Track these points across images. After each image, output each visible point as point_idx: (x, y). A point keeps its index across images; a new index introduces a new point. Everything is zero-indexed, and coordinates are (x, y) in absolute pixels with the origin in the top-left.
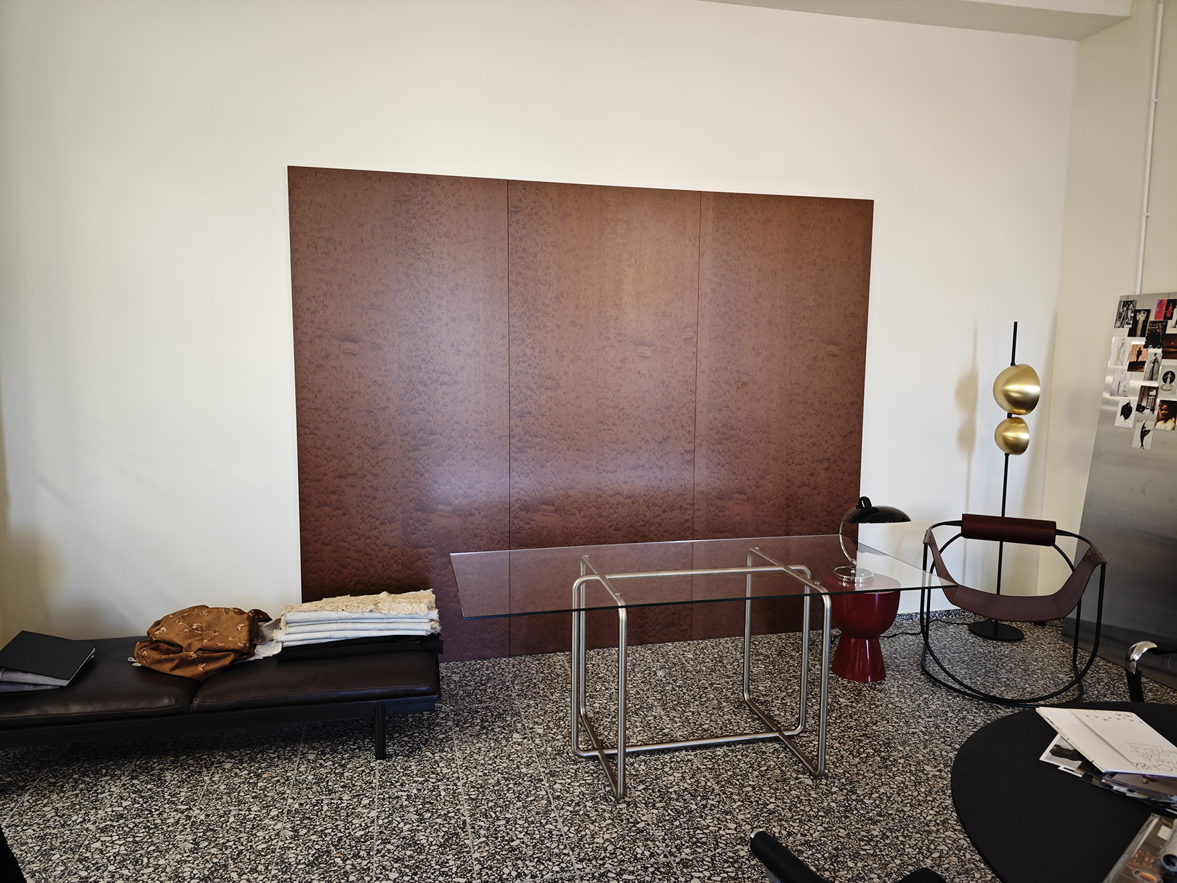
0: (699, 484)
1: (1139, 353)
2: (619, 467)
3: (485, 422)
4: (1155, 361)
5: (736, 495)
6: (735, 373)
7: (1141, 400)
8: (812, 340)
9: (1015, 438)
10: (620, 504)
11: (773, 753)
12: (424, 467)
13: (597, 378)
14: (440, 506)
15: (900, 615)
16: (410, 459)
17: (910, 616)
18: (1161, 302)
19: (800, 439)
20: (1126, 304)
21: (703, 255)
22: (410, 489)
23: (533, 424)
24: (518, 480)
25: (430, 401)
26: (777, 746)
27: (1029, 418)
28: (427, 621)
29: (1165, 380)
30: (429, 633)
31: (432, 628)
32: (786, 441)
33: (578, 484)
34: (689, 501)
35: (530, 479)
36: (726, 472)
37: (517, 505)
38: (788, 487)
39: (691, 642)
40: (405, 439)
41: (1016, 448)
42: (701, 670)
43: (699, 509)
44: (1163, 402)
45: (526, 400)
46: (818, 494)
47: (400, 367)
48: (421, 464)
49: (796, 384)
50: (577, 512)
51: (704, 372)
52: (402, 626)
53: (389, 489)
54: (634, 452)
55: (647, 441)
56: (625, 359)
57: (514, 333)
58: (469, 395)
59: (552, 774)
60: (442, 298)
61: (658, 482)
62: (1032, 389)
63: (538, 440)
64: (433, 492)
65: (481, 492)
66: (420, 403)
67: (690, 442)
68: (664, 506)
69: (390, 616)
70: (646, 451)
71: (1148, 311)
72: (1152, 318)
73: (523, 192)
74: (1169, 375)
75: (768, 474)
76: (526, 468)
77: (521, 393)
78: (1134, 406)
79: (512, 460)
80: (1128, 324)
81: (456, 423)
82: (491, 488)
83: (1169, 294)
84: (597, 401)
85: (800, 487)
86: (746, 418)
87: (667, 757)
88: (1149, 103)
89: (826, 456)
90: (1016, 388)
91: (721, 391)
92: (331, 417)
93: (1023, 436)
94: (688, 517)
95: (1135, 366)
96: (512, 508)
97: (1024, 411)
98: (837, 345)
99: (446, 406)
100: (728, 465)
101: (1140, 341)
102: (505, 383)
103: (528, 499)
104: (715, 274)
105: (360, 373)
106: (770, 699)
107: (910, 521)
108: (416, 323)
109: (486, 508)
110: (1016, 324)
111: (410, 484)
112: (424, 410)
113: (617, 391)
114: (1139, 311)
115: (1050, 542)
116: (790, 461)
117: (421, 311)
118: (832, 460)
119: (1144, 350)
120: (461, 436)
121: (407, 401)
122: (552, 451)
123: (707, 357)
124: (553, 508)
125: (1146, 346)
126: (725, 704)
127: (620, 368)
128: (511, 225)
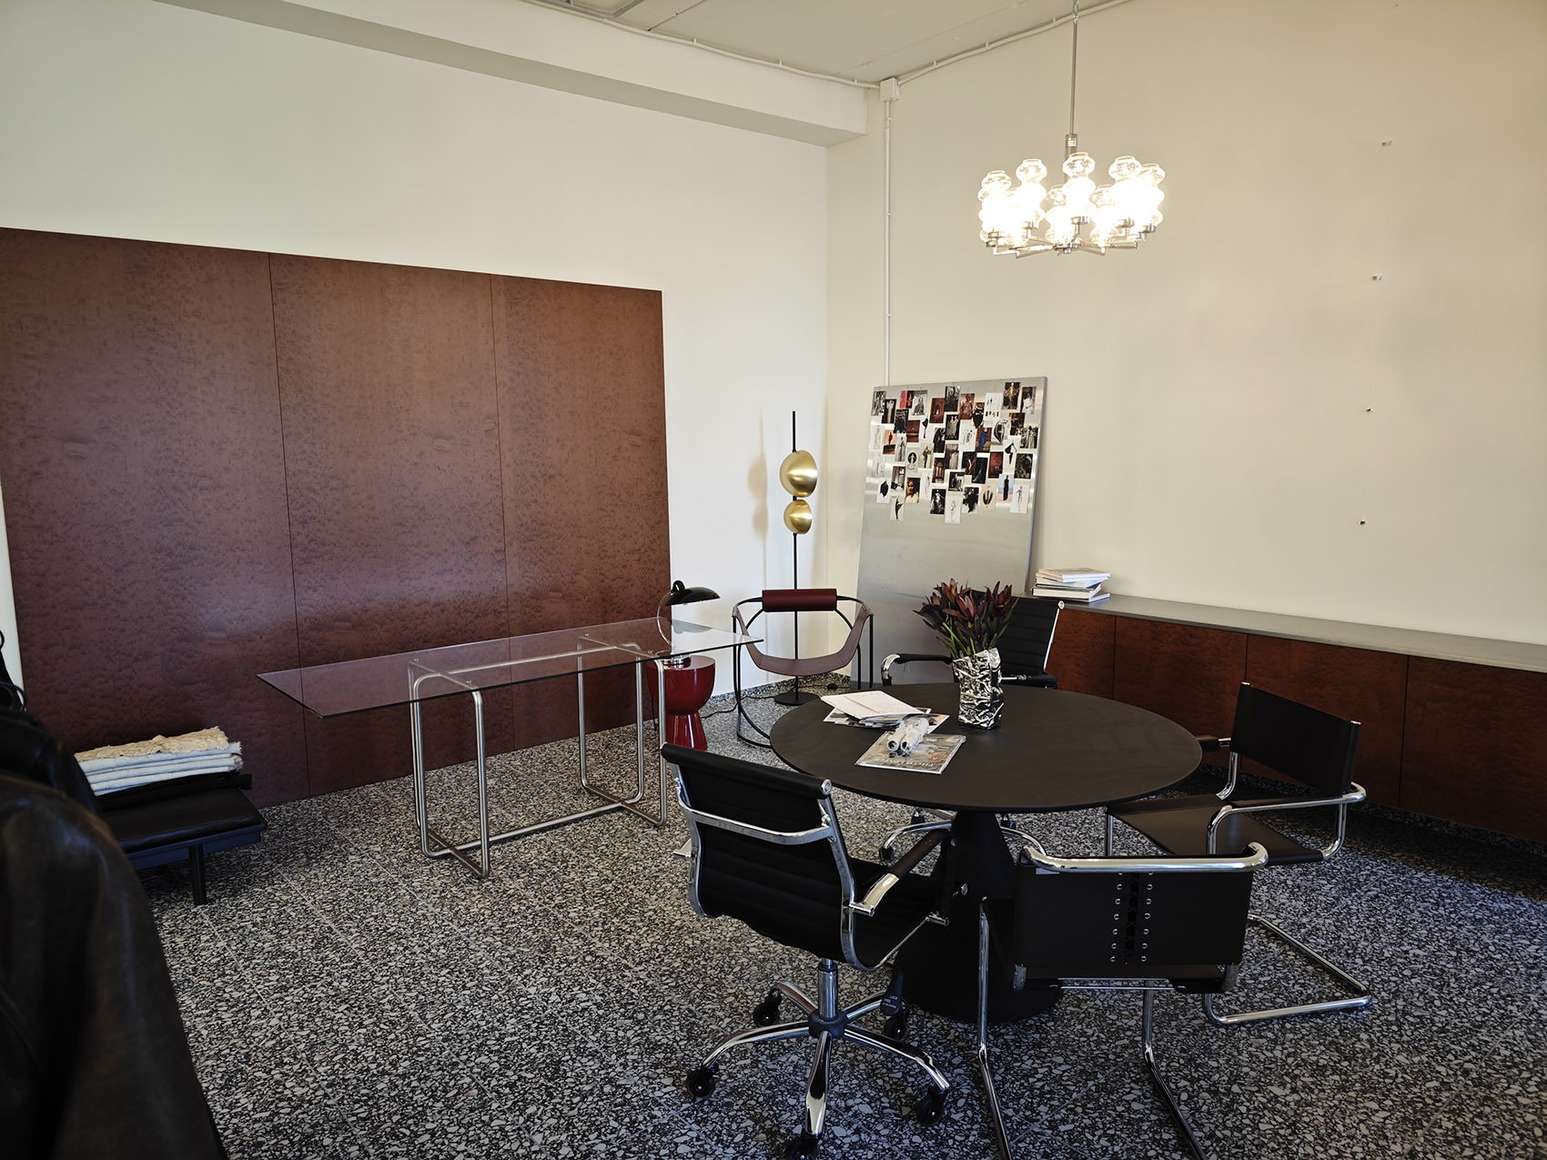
0: (512, 585)
1: (891, 437)
2: (424, 572)
3: (259, 532)
4: (902, 445)
5: (551, 593)
6: (540, 466)
7: (894, 479)
8: (615, 431)
9: (800, 519)
10: (428, 613)
11: (619, 819)
12: (185, 589)
13: (391, 474)
14: (209, 633)
15: (714, 698)
16: (167, 580)
17: (723, 697)
18: (903, 392)
19: (611, 532)
20: (879, 394)
21: (498, 341)
22: (170, 616)
23: (318, 531)
24: (305, 595)
25: (188, 510)
26: (621, 814)
27: (811, 499)
28: (228, 755)
29: (910, 461)
30: (232, 769)
31: (235, 763)
32: (597, 535)
33: (377, 595)
34: (503, 603)
35: (320, 594)
36: (539, 570)
37: (305, 625)
38: (603, 581)
39: (515, 752)
40: (159, 557)
41: (802, 527)
42: (532, 773)
43: (513, 612)
44: (910, 479)
45: (309, 503)
46: (632, 585)
47: (146, 471)
48: (182, 585)
49: (602, 475)
50: (378, 626)
51: (509, 466)
52: (199, 764)
53: (142, 617)
54: (440, 555)
55: (453, 543)
56: (421, 454)
57: (290, 427)
58: (238, 501)
59: (407, 877)
60: (196, 388)
61: (468, 586)
62: (810, 473)
63: (326, 548)
64: (200, 618)
65: (261, 612)
66: (176, 513)
67: (500, 541)
68: (476, 612)
69: (182, 756)
70: (453, 553)
71: (895, 401)
72: (898, 407)
73: (288, 267)
74: (913, 456)
75: (582, 569)
76: (314, 582)
77: (301, 495)
78: (889, 484)
79: (296, 574)
80: (881, 412)
81: (224, 535)
82: (273, 607)
83: (908, 386)
84: (393, 500)
85: (614, 580)
86: (556, 512)
87: (520, 842)
88: (885, 215)
89: (637, 547)
90: (800, 473)
91: (527, 485)
92: (57, 536)
93: (806, 516)
94: (503, 621)
95: (888, 449)
96: (300, 630)
97: (806, 494)
98: (639, 435)
99: (209, 514)
100: (540, 563)
101: (891, 427)
102: (282, 485)
103: (319, 616)
104: (512, 362)
105: (92, 480)
106: (606, 782)
107: (718, 597)
108: (164, 418)
109: (268, 630)
110: (794, 413)
111: (170, 611)
112: (182, 521)
113: (415, 489)
114: (889, 401)
115: (833, 607)
116: (603, 554)
117: (168, 404)
118: (643, 550)
119: (894, 435)
120: (231, 550)
121: (158, 511)
122: (344, 561)
123: (510, 450)
124: (350, 624)
125: (895, 432)
126: (563, 794)
127: (416, 464)
128: (276, 304)
